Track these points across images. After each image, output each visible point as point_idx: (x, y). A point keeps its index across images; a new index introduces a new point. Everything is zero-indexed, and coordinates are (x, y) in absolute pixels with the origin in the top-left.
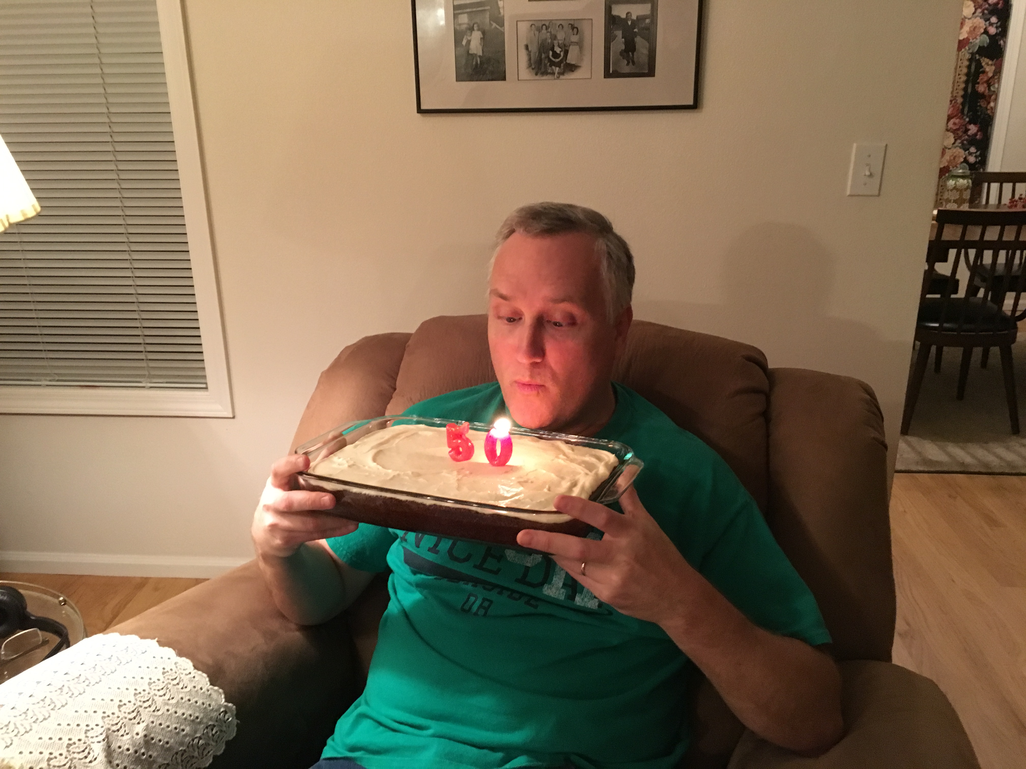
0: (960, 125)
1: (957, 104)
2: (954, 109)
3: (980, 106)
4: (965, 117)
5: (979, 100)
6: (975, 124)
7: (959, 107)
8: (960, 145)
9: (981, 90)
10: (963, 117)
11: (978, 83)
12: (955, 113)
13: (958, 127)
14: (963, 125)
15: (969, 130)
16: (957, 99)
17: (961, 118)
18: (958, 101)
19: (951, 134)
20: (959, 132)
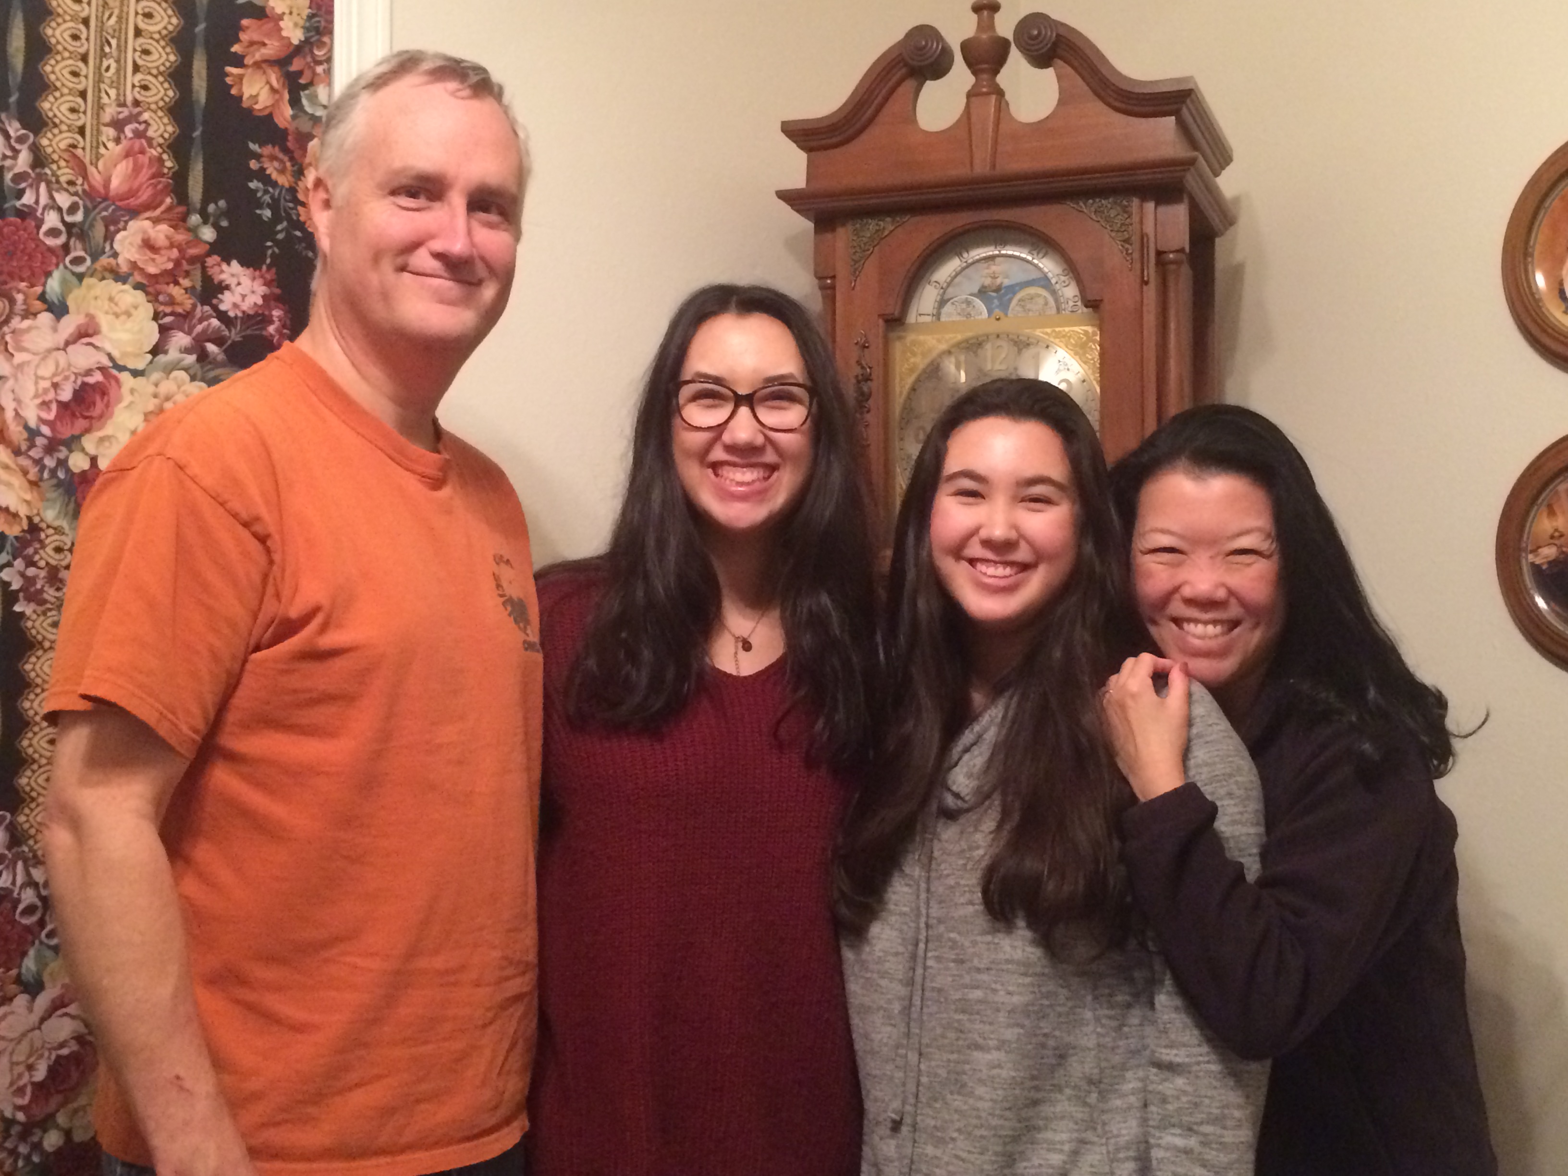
0: (175, 253)
1: (150, 141)
2: (137, 169)
3: (262, 175)
4: (195, 219)
5: (254, 147)
6: (250, 261)
7: (160, 161)
8: (191, 359)
9: (255, 98)
10: (184, 218)
11: (238, 61)
12: (145, 196)
13: (170, 265)
14: (192, 260)
15: (223, 288)
16: (146, 116)
17: (179, 222)
18: (150, 133)
19: (140, 296)
20: (176, 292)
